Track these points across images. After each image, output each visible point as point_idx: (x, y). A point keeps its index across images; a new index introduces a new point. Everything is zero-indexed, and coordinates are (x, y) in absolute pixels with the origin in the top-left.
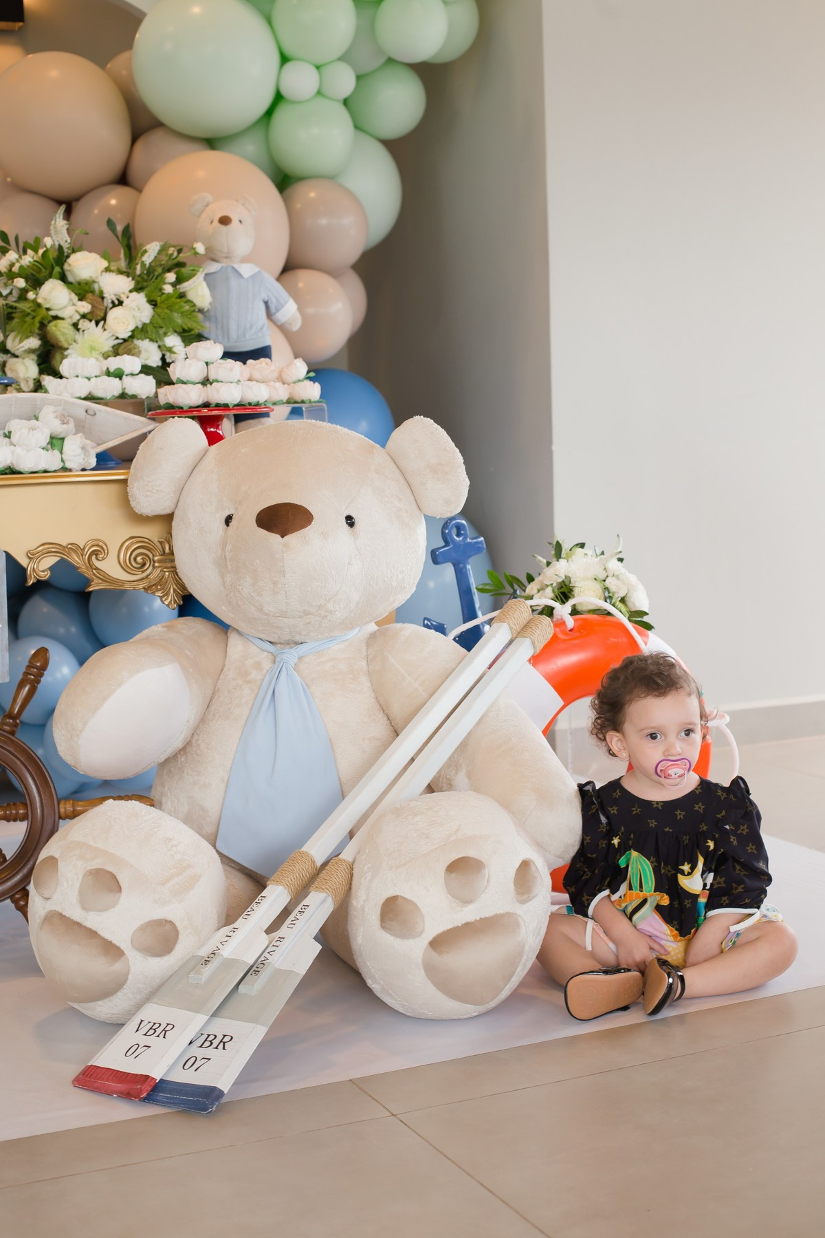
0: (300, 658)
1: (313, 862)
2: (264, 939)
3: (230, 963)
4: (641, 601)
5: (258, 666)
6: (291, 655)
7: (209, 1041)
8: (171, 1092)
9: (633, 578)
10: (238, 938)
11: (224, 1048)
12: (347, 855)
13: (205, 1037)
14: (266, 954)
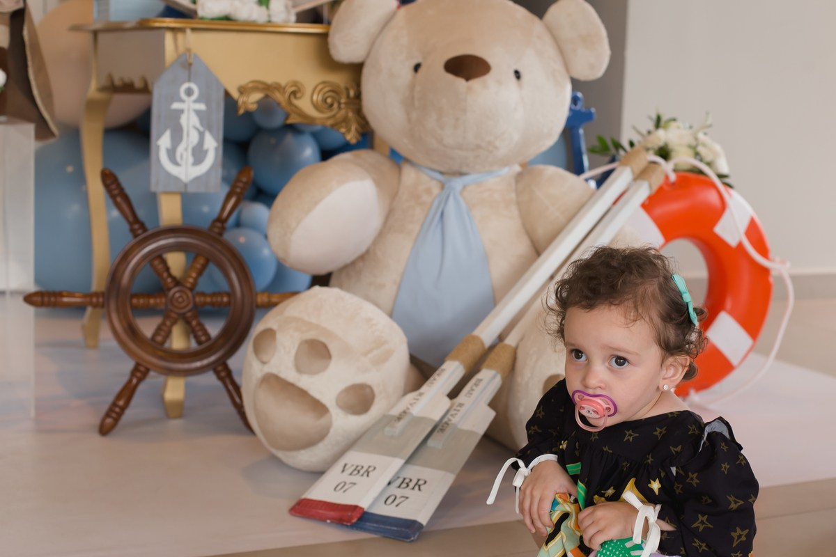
0: (465, 187)
1: (482, 344)
2: (447, 402)
3: (419, 420)
4: (724, 167)
5: (428, 191)
6: (458, 183)
7: (405, 483)
8: (377, 522)
9: (718, 148)
10: (424, 401)
11: (419, 489)
12: (511, 341)
13: (400, 480)
14: (449, 416)
